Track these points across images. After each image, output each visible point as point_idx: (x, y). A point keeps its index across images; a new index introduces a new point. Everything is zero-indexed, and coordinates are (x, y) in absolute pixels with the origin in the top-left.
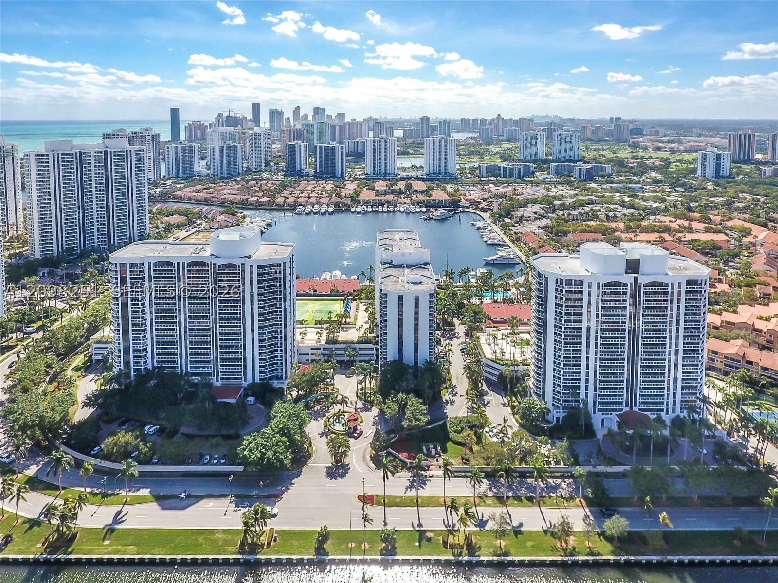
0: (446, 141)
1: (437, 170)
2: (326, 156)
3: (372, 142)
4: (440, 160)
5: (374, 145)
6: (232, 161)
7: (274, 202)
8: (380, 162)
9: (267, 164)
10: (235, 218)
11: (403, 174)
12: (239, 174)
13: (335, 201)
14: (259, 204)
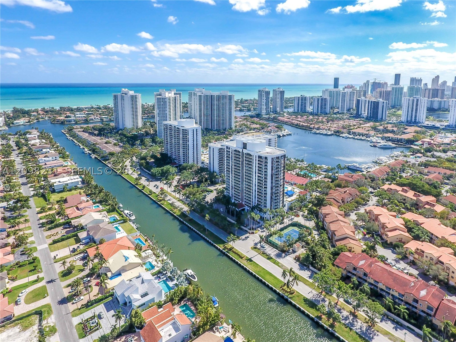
2: (374, 108)
3: (408, 100)
5: (409, 102)
6: (323, 106)
7: (309, 126)
8: (412, 114)
9: (349, 110)
10: (276, 129)
11: (426, 123)
12: (327, 114)
13: (337, 129)
14: (303, 126)
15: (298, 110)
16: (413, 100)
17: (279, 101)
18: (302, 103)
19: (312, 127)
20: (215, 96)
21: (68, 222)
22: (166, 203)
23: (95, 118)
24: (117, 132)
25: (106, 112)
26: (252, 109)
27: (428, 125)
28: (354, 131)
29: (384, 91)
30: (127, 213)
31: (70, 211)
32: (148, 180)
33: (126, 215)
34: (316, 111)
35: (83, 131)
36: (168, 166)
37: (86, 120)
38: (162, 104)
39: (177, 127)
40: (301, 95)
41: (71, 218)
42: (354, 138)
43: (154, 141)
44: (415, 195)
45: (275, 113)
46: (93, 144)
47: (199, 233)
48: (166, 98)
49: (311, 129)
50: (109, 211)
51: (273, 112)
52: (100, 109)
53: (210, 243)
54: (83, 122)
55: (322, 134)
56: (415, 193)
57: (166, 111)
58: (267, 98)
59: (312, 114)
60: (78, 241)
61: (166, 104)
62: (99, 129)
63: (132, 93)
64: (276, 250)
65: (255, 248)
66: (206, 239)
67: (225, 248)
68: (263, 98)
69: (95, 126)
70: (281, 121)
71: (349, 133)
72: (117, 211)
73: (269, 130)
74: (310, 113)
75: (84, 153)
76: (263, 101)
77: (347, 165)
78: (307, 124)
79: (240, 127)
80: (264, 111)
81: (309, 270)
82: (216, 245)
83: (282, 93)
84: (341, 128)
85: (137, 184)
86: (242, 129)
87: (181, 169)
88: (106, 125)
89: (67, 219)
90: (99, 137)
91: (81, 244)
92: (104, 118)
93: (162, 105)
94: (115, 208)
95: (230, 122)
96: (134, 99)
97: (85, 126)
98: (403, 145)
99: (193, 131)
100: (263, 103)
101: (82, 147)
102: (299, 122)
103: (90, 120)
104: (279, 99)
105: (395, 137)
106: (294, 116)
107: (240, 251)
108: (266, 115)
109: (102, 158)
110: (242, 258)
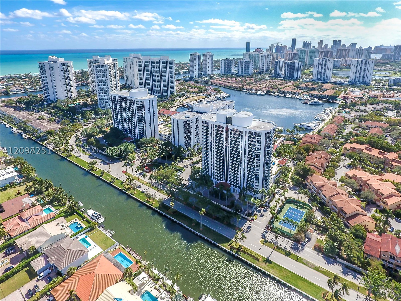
0: (366, 62)
1: (357, 79)
2: (291, 68)
4: (360, 73)
5: (319, 62)
6: (247, 68)
7: (242, 88)
8: (321, 72)
9: (267, 71)
10: (215, 92)
11: (333, 80)
12: (250, 75)
13: (269, 89)
14: (236, 87)
15: (224, 72)
16: (323, 61)
17: (209, 65)
18: (227, 65)
19: (245, 88)
20: (156, 62)
21: (10, 243)
22: (136, 192)
23: (17, 89)
24: (49, 105)
25: (28, 81)
26: (182, 73)
27: (335, 81)
28: (283, 90)
29: (292, 53)
30: (93, 215)
31: (10, 224)
32: (104, 162)
33: (92, 218)
34: (240, 73)
35: (6, 106)
36: (126, 144)
37: (7, 92)
38: (101, 72)
39: (129, 98)
40: (227, 59)
41: (15, 236)
42: (285, 97)
43: (96, 114)
44: (380, 153)
45: (206, 76)
46: (23, 122)
47: (193, 230)
48: (106, 66)
49: (244, 90)
50: (67, 215)
51: (204, 75)
52: (21, 78)
53: (211, 242)
54: (3, 94)
55: (256, 94)
56: (380, 151)
57: (107, 79)
58: (199, 62)
59: (237, 75)
60: (32, 274)
61: (106, 72)
62: (26, 102)
63: (62, 60)
64: (288, 240)
65: (266, 241)
66: (204, 238)
67: (232, 247)
68: (195, 62)
69: (19, 99)
70: (214, 84)
71: (279, 92)
72: (78, 214)
73: (208, 93)
74: (235, 75)
75: (13, 133)
76: (195, 65)
77: (296, 124)
78: (240, 86)
79: (181, 91)
80: (196, 75)
81: (338, 263)
82: (220, 245)
83: (212, 56)
84: (270, 88)
85: (91, 170)
86: (183, 93)
87: (139, 145)
88: (33, 96)
89: (9, 239)
90: (27, 112)
91: (38, 280)
92: (28, 88)
93: (101, 74)
94: (74, 210)
95: (172, 88)
96: (65, 67)
97: (7, 99)
98: (327, 101)
99: (149, 103)
100: (195, 67)
101: (8, 125)
102: (232, 84)
103: (11, 91)
104: (209, 62)
105: (319, 94)
106: (224, 78)
107: (252, 250)
108: (199, 78)
109: (37, 138)
110: (258, 260)
